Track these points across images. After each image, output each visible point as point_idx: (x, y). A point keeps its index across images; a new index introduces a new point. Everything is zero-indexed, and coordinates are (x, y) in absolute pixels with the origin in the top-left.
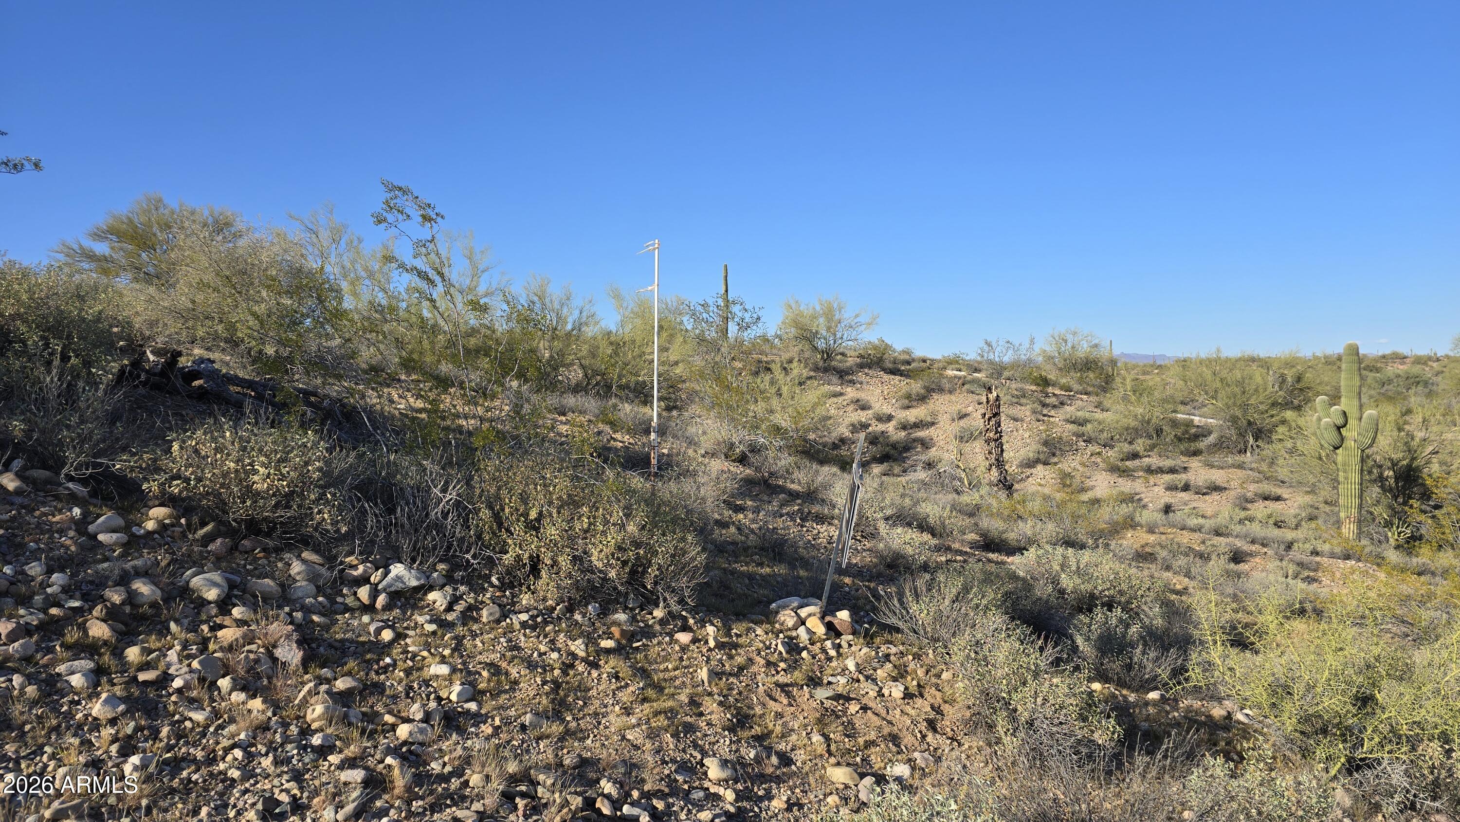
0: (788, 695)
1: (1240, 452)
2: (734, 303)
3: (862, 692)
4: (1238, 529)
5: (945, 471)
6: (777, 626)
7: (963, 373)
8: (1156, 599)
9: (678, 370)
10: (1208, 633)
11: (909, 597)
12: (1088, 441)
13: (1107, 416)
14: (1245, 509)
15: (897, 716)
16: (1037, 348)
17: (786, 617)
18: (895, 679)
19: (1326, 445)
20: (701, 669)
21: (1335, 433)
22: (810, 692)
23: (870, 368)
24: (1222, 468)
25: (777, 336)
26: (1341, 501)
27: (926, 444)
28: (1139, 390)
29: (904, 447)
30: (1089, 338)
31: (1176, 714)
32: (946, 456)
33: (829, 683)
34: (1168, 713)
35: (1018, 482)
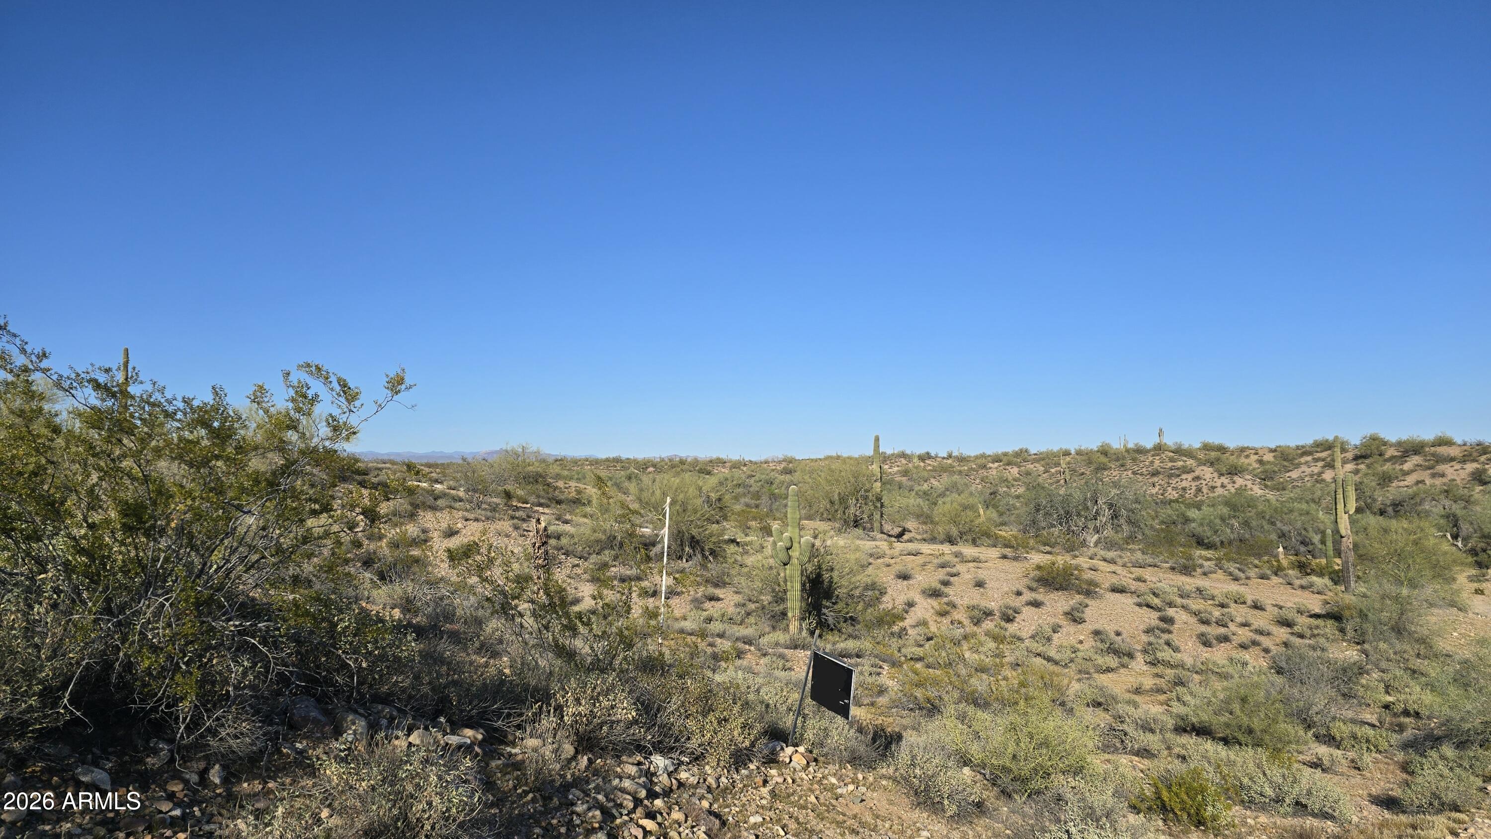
1: (678, 559)
13: (572, 529)
14: (702, 610)
21: (785, 553)
26: (789, 604)
27: (422, 563)
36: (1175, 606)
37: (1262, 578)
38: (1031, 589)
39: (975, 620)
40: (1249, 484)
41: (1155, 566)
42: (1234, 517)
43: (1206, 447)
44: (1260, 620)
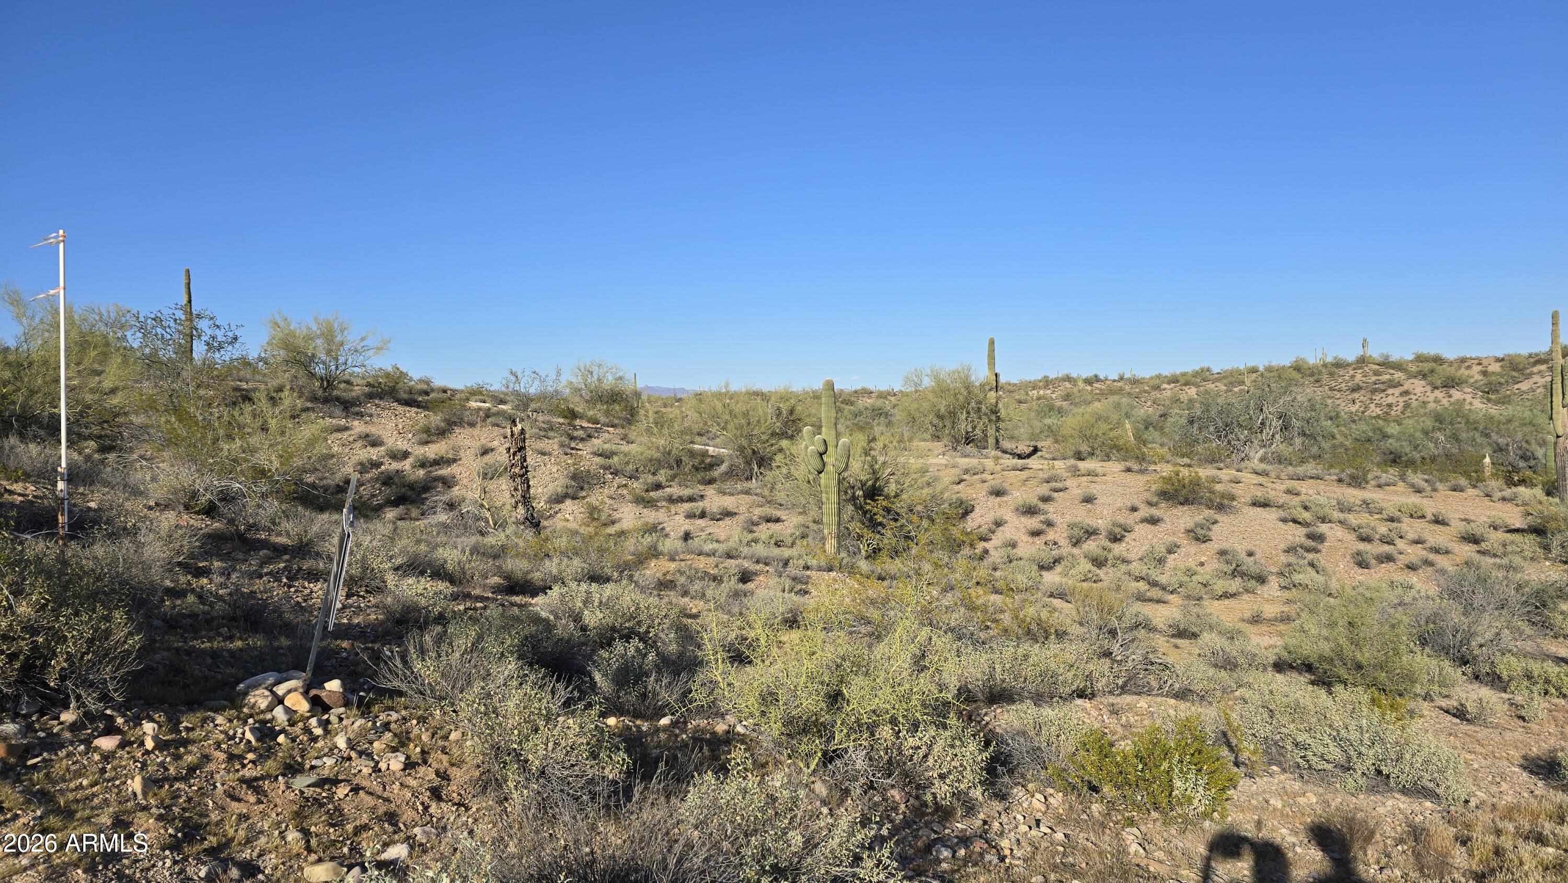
0: (258, 790)
1: (747, 479)
2: (199, 316)
3: (353, 772)
4: (745, 550)
5: (468, 512)
6: (245, 710)
7: (487, 405)
8: (671, 626)
9: (115, 401)
10: (711, 652)
11: (413, 653)
12: (615, 473)
13: (633, 448)
14: (752, 532)
15: (395, 792)
16: (564, 380)
17: (257, 698)
18: (394, 750)
19: (812, 470)
20: (133, 778)
21: (818, 459)
22: (287, 783)
23: (381, 398)
24: (733, 495)
25: (260, 359)
26: (825, 520)
27: (448, 483)
28: (661, 422)
29: (423, 488)
30: (614, 370)
31: (684, 736)
32: (470, 495)
33: (313, 768)
34: (677, 736)
35: (546, 519)
36: (1330, 521)
37: (1455, 490)
38: (1150, 504)
39: (1074, 540)
40: (1469, 398)
41: (1318, 478)
42: (1439, 429)
43: (1420, 359)
44: (1438, 537)
